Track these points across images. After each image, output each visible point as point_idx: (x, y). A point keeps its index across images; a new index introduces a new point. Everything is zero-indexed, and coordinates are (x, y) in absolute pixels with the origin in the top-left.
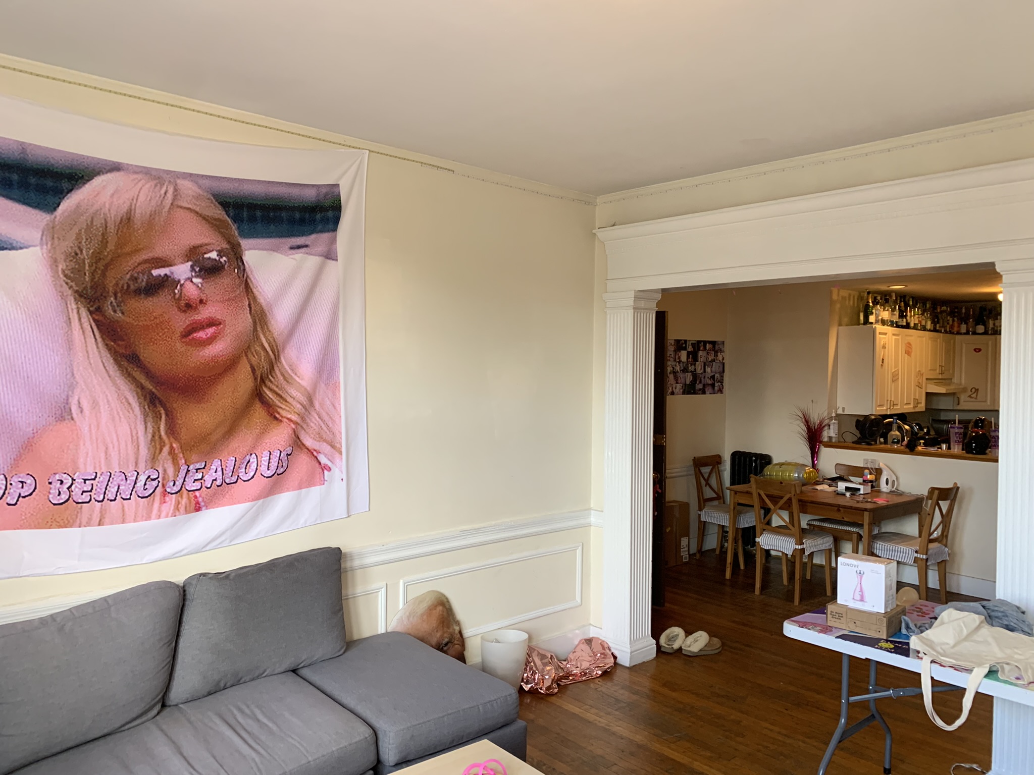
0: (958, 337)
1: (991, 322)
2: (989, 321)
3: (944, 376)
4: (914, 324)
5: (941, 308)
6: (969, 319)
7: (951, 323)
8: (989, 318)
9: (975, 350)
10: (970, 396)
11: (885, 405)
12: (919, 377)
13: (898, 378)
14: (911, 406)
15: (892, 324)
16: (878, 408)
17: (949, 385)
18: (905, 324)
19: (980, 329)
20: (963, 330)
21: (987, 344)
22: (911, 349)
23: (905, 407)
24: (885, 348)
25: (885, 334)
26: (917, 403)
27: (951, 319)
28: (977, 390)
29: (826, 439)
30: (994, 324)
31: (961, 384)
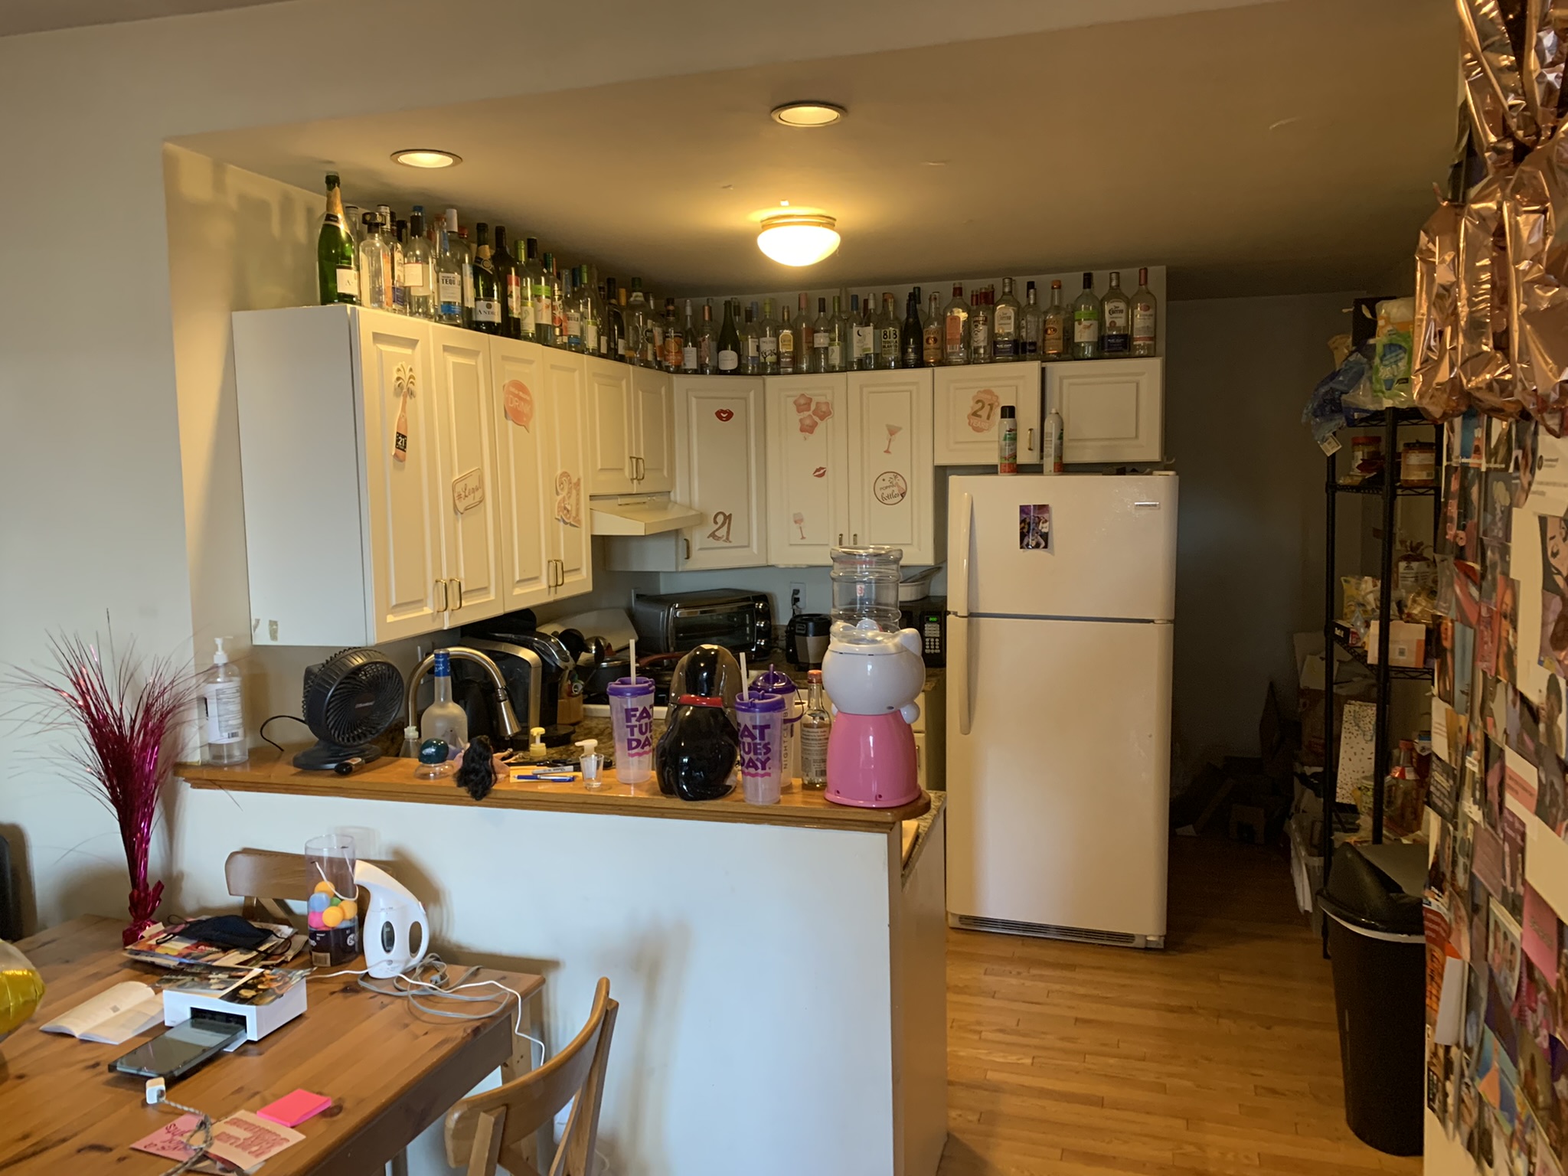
0: (677, 379)
1: (751, 344)
2: (747, 340)
3: (645, 487)
4: (538, 326)
5: (629, 296)
6: (703, 335)
7: (659, 341)
8: (745, 332)
9: (718, 414)
10: (713, 535)
11: (430, 601)
12: (564, 494)
13: (482, 500)
14: (544, 585)
15: (447, 314)
16: (390, 618)
17: (664, 508)
18: (497, 319)
19: (729, 359)
20: (691, 363)
21: (746, 399)
22: (530, 403)
23: (518, 591)
24: (411, 393)
25: (412, 343)
26: (559, 570)
27: (657, 331)
28: (728, 518)
29: (194, 755)
30: (758, 348)
31: (690, 507)
